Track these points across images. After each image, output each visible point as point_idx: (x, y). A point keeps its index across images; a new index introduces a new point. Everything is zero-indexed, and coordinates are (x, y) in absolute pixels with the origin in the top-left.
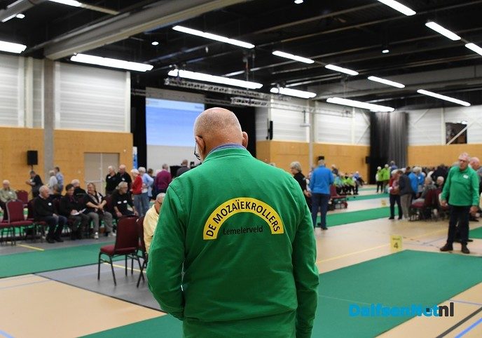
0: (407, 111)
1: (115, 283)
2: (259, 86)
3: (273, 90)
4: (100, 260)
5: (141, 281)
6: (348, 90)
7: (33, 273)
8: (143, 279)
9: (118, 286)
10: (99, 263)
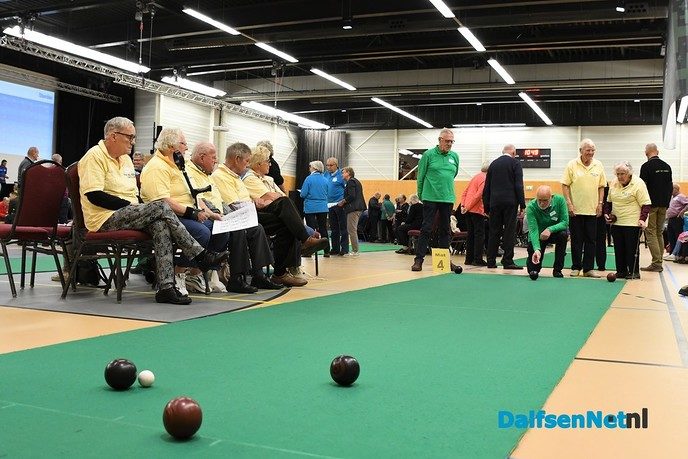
0: (347, 131)
2: (146, 70)
3: (165, 79)
6: (280, 89)
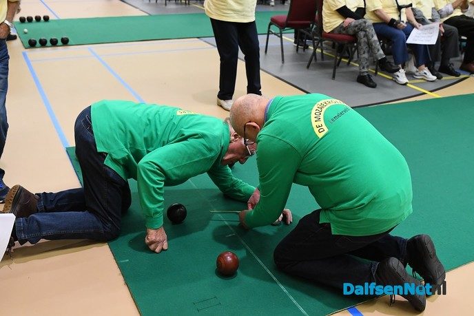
1: (283, 60)
4: (269, 31)
5: (313, 62)
7: (198, 38)
8: (316, 59)
9: (286, 64)
10: (268, 34)
